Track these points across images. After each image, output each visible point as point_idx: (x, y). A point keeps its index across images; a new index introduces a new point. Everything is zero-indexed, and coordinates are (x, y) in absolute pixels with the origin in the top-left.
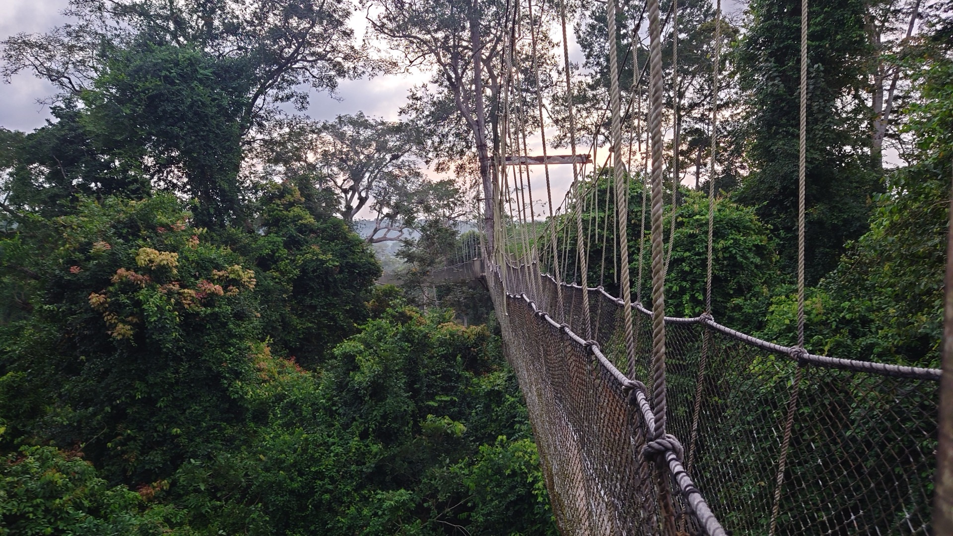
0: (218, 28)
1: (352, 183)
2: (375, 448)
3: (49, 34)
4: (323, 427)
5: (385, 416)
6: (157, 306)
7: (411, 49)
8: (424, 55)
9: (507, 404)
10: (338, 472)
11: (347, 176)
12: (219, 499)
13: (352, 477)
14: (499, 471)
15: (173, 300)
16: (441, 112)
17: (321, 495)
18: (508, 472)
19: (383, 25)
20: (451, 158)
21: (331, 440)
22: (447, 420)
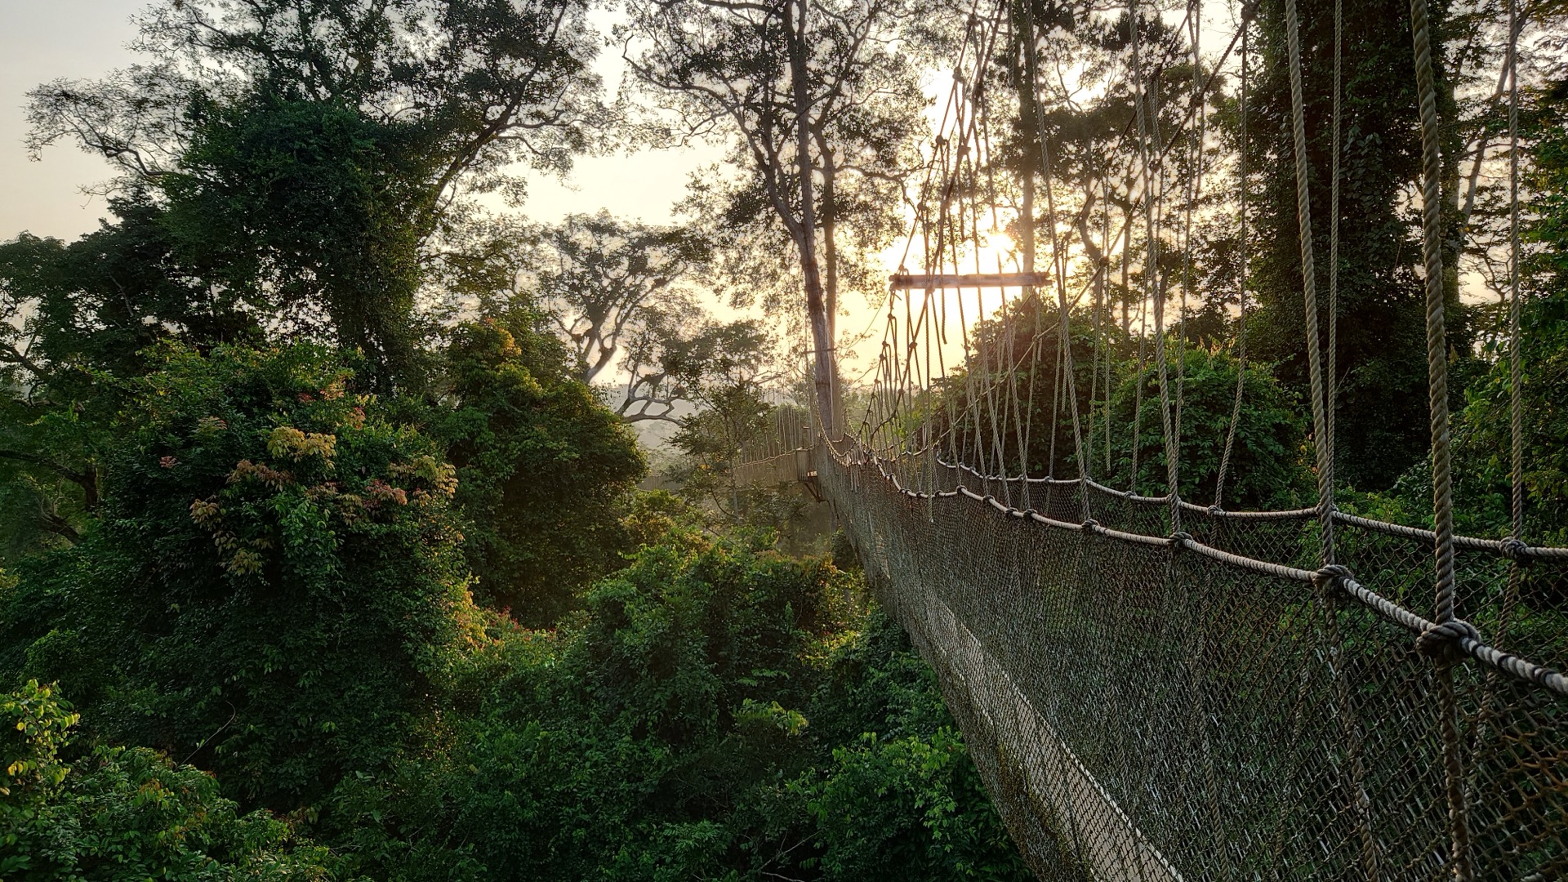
0: (380, 73)
1: (589, 325)
2: (658, 754)
3: (105, 81)
4: (570, 719)
5: (675, 702)
6: (303, 521)
7: (692, 108)
8: (713, 117)
9: (871, 682)
10: (597, 793)
11: (580, 315)
12: (402, 838)
13: (620, 801)
14: (866, 790)
15: (327, 511)
16: (742, 210)
17: (570, 831)
18: (882, 791)
19: (650, 69)
20: (757, 286)
21: (586, 741)
22: (776, 708)
